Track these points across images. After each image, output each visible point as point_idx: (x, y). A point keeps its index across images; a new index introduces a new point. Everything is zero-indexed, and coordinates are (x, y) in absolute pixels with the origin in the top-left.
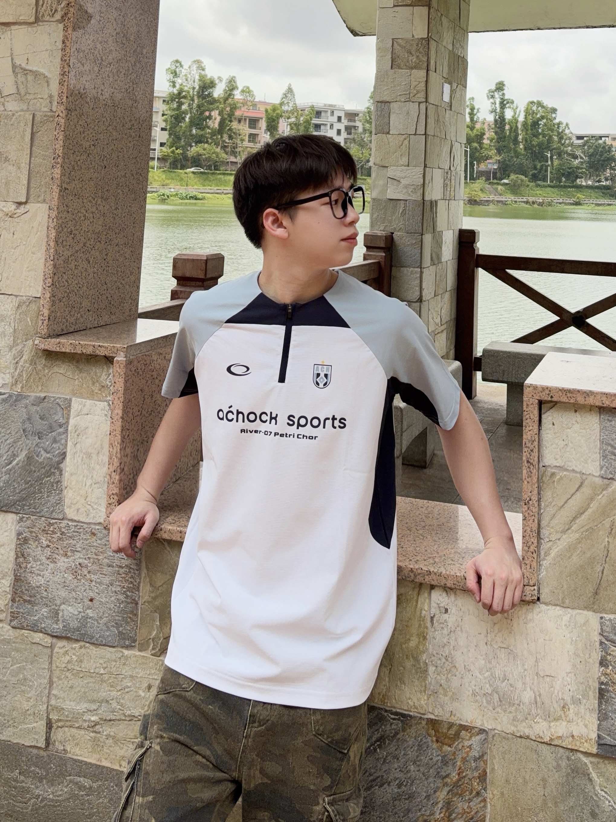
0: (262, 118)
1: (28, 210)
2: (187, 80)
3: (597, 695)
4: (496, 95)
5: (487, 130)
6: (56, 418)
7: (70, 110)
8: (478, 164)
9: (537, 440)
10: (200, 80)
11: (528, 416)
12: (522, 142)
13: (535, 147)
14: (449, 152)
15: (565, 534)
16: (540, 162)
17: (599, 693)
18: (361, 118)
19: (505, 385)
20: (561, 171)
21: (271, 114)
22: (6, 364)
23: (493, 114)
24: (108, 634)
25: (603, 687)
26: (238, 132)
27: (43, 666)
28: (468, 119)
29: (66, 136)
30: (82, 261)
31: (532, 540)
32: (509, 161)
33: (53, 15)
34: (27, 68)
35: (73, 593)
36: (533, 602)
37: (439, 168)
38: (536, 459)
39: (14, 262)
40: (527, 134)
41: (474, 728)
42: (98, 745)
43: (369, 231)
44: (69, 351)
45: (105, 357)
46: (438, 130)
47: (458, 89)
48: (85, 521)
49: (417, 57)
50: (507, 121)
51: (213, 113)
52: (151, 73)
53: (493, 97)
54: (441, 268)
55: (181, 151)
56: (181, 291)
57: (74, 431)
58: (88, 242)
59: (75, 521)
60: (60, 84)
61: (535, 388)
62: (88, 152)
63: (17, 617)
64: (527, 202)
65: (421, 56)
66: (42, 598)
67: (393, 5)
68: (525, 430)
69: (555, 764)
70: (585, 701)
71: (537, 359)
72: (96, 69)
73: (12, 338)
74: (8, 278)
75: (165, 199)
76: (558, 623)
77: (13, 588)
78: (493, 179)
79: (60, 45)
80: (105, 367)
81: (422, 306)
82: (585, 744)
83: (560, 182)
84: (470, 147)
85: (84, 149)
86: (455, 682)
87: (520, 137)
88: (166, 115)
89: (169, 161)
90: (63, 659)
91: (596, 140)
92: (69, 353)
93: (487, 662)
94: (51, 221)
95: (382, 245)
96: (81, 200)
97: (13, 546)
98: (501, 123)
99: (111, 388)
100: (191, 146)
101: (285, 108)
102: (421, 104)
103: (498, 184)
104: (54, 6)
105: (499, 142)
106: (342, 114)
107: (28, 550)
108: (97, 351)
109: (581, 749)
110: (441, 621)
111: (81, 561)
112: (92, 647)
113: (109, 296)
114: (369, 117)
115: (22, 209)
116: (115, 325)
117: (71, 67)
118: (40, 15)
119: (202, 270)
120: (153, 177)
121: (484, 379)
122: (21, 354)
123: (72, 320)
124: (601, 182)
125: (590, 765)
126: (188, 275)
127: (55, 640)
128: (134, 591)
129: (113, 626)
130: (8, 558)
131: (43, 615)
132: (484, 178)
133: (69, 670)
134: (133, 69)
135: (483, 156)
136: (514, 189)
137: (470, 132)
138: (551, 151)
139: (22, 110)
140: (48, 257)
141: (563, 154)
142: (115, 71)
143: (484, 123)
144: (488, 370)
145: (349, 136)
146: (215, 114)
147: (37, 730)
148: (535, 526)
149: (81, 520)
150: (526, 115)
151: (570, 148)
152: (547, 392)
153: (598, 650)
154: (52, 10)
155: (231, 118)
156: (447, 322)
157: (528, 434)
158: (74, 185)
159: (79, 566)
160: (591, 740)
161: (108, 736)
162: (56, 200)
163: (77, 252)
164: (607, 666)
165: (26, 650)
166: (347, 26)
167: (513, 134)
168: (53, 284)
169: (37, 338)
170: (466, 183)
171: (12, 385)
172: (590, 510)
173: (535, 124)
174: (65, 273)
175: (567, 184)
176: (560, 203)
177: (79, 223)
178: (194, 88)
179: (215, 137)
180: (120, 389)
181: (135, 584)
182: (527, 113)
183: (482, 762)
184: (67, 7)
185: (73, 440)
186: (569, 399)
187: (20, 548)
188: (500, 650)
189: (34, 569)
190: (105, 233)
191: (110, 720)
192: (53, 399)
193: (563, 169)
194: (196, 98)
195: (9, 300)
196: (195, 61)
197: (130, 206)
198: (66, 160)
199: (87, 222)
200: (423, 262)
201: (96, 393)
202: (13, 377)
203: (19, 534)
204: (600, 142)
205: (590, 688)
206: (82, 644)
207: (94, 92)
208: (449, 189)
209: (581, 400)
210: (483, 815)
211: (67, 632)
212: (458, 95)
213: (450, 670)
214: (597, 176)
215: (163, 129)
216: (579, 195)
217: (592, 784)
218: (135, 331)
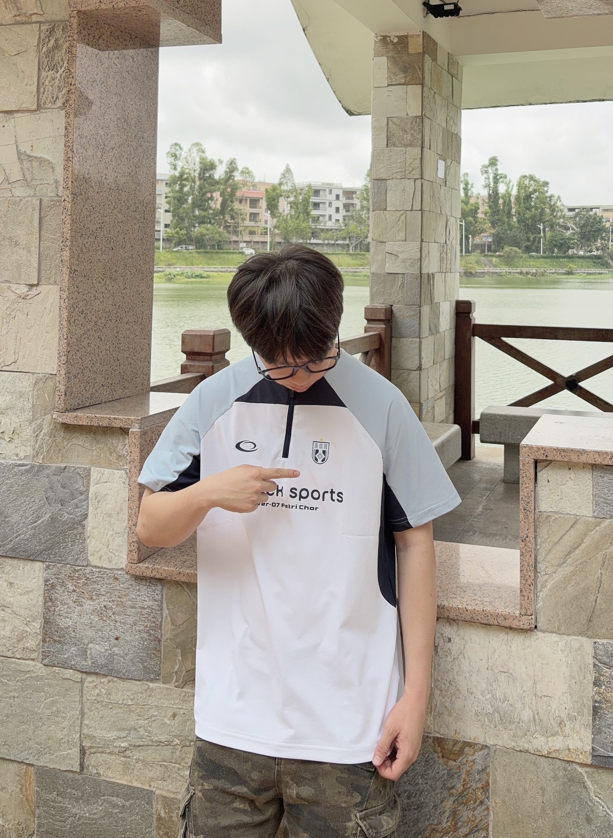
0: (262, 198)
1: (39, 292)
2: (187, 162)
3: (592, 712)
4: (490, 170)
5: (480, 204)
6: (77, 487)
7: (75, 195)
8: (473, 238)
9: (533, 496)
10: (200, 163)
11: (524, 475)
12: (515, 215)
13: (528, 220)
14: (445, 226)
15: (560, 568)
16: (533, 234)
17: (593, 710)
18: (359, 196)
19: (502, 447)
20: (554, 242)
21: (271, 194)
22: (27, 437)
23: (487, 189)
24: (133, 669)
25: (597, 704)
26: (239, 212)
27: (75, 700)
28: (462, 194)
29: (73, 220)
30: (94, 339)
31: (530, 574)
32: (503, 233)
33: (54, 102)
34: (32, 154)
35: (100, 632)
36: (531, 630)
37: (435, 242)
38: (533, 507)
39: (29, 342)
40: (519, 207)
41: (477, 744)
42: (129, 769)
43: (369, 304)
44: (86, 424)
45: (121, 428)
46: (434, 205)
47: (452, 165)
48: (108, 567)
49: (412, 134)
50: (500, 195)
51: (214, 195)
52: (153, 157)
53: (486, 172)
54: (439, 338)
55: (185, 232)
56: (190, 365)
57: (94, 498)
58: (100, 321)
59: (99, 567)
60: (64, 169)
61: (531, 448)
62: (95, 234)
63: (48, 656)
64: (521, 273)
65: (415, 134)
66: (70, 638)
67: (386, 85)
68: (522, 487)
69: (552, 774)
70: (580, 717)
71: (532, 421)
72: (99, 154)
73: (31, 413)
74: (24, 357)
75: (171, 278)
76: (555, 648)
77: (43, 630)
78: (488, 251)
79: (62, 132)
80: (121, 438)
81: (422, 374)
82: (580, 756)
83: (553, 253)
84: (465, 221)
85: (91, 232)
86: (459, 704)
87: (513, 211)
88: (169, 197)
89: (174, 242)
90: (93, 692)
91: (587, 211)
92: (86, 426)
93: (489, 685)
94: (62, 301)
95: (383, 317)
96: (90, 281)
97: (42, 592)
98: (495, 198)
99: (128, 457)
100: (195, 227)
101: (284, 188)
102: (417, 181)
103: (492, 256)
104: (55, 93)
105: (493, 216)
106: (340, 193)
107: (56, 595)
108: (113, 424)
109: (576, 761)
110: (444, 649)
111: (105, 603)
112: (118, 681)
113: (122, 372)
114: (367, 194)
115: (35, 291)
116: (128, 399)
117: (75, 152)
118: (42, 103)
119: (210, 345)
120: (159, 257)
121: (482, 441)
122: (40, 427)
123: (88, 395)
124: (592, 251)
125: (585, 775)
126: (196, 350)
127: (84, 676)
128: (156, 629)
129: (138, 662)
130: (37, 603)
131: (72, 653)
132: (479, 251)
133: (99, 702)
134: (135, 153)
135: (477, 230)
136: (509, 260)
137: (465, 207)
138: (543, 223)
139: (29, 196)
140: (61, 335)
141: (555, 225)
142: (118, 155)
143: (478, 198)
144: (486, 433)
145: (348, 214)
146: (217, 195)
147: (72, 756)
148: (532, 561)
149: (104, 566)
150: (518, 189)
151: (562, 220)
152: (543, 452)
153: (592, 672)
154: (53, 98)
155: (232, 198)
156: (445, 389)
157: (525, 491)
158: (83, 267)
159: (104, 609)
160: (585, 752)
161: (138, 760)
162: (66, 281)
163: (89, 330)
164: (600, 686)
165: (58, 685)
166: (342, 106)
167: (506, 208)
168: (67, 362)
169: (55, 413)
170: (462, 256)
171: (34, 457)
172: (583, 545)
173: (528, 197)
174: (78, 351)
175: (559, 255)
176: (553, 273)
177: (90, 302)
178: (195, 171)
179: (217, 218)
180: (136, 458)
181: (157, 623)
182: (519, 187)
183: (485, 774)
184: (67, 94)
185: (94, 506)
186: (563, 457)
187: (48, 593)
188: (501, 674)
189: (62, 612)
190: (115, 312)
191: (139, 746)
192: (73, 469)
193: (556, 241)
194: (197, 179)
195: (27, 377)
196: (194, 144)
197: (138, 286)
198: (74, 243)
199: (98, 302)
200: (421, 333)
201: (114, 462)
202: (34, 449)
203: (46, 580)
204: (591, 213)
205: (585, 706)
206: (110, 678)
207: (98, 176)
208: (445, 263)
209: (574, 458)
210: (486, 822)
211: (96, 668)
212: (452, 171)
213: (454, 694)
214: (588, 246)
215: (166, 211)
216: (571, 265)
217: (587, 791)
218: (148, 404)
